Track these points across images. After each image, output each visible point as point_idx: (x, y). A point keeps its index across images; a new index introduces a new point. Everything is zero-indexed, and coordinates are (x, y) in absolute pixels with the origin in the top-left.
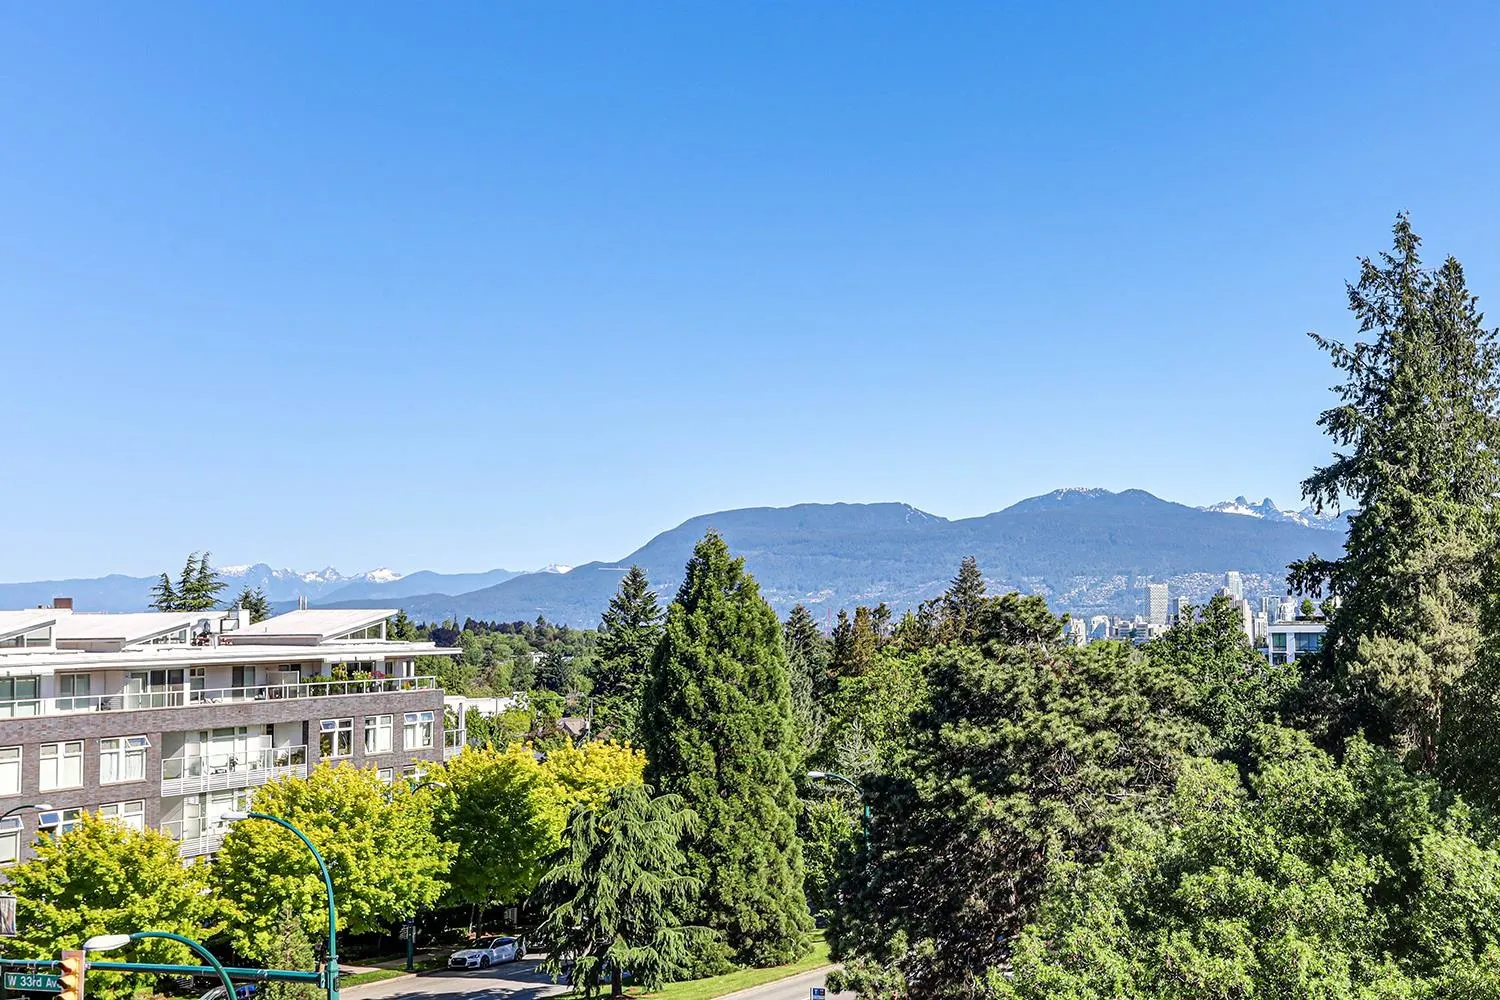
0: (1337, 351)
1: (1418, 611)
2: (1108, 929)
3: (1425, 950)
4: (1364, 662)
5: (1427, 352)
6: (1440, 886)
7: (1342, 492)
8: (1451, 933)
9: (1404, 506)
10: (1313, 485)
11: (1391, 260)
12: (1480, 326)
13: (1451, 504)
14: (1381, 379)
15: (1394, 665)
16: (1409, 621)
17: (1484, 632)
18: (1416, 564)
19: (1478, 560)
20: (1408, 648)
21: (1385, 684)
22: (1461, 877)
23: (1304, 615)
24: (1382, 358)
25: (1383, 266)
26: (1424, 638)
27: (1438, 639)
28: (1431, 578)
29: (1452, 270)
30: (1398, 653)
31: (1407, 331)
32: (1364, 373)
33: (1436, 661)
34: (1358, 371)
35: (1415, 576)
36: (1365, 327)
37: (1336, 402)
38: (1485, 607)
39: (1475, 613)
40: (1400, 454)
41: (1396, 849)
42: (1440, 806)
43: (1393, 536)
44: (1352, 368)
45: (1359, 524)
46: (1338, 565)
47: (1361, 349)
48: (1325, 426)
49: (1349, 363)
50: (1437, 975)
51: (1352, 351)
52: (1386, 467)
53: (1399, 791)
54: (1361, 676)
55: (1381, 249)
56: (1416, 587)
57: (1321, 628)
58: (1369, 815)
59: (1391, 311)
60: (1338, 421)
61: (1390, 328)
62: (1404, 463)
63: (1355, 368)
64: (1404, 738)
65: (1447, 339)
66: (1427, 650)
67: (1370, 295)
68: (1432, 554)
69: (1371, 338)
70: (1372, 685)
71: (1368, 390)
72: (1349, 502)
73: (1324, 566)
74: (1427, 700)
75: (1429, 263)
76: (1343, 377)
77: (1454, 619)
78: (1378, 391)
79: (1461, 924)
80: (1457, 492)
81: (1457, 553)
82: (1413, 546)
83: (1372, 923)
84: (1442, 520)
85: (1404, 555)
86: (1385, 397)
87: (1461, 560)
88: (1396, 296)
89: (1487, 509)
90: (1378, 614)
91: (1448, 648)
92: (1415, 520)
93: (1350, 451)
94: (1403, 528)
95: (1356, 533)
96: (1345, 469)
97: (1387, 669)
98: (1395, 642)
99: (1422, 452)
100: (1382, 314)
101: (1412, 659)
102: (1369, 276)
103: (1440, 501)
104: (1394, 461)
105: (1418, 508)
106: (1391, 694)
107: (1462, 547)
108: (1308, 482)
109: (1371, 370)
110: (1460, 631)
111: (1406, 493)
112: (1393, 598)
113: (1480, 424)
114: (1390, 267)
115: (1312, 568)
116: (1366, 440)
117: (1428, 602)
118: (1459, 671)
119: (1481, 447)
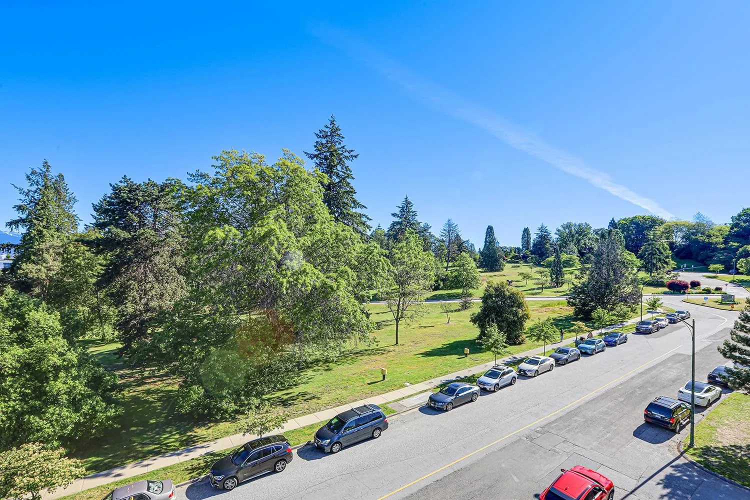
0: (21, 190)
1: (43, 258)
3: (29, 341)
4: (24, 270)
5: (51, 194)
6: (35, 325)
7: (20, 227)
8: (38, 336)
9: (40, 232)
10: (10, 224)
11: (41, 170)
12: (68, 191)
13: (55, 233)
14: (36, 199)
15: (34, 271)
16: (39, 260)
17: (62, 264)
18: (43, 246)
19: (62, 246)
20: (39, 267)
21: (30, 276)
22: (43, 322)
23: (8, 258)
24: (36, 194)
25: (38, 171)
26: (44, 265)
27: (49, 265)
28: (47, 250)
29: (61, 176)
30: (35, 268)
31: (45, 188)
32: (30, 197)
33: (48, 270)
34: (28, 196)
35: (42, 249)
36: (31, 185)
37: (20, 203)
38: (63, 258)
39: (60, 259)
40: (40, 219)
41: (21, 317)
42: (37, 305)
43: (36, 239)
44: (26, 195)
45: (24, 236)
46: (17, 245)
47: (29, 191)
48: (16, 209)
49: (25, 194)
50: (31, 347)
51: (26, 191)
52: (35, 221)
53: (23, 302)
54: (23, 274)
55: (38, 167)
56: (43, 252)
57: (11, 262)
58: (13, 308)
59: (40, 183)
60: (20, 208)
61: (39, 187)
62: (42, 221)
63: (27, 195)
64: (36, 289)
65: (57, 191)
66: (45, 268)
67: (34, 177)
68: (48, 244)
69: (34, 188)
70: (26, 276)
71: (31, 202)
72: (22, 230)
73: (12, 245)
74: (44, 280)
75: (53, 173)
76: (23, 197)
77: (54, 260)
78: (34, 202)
79: (41, 334)
80: (58, 230)
81: (56, 244)
82: (43, 242)
83: (11, 336)
84: (52, 236)
85: (39, 244)
86: (38, 204)
87: (57, 246)
88: (42, 179)
89: (67, 235)
90: (30, 259)
91: (52, 267)
92: (44, 236)
93: (24, 216)
94: (40, 237)
95: (24, 238)
96: (22, 221)
97: (31, 272)
98: (35, 265)
99: (47, 219)
100: (37, 183)
101: (40, 270)
102: (33, 173)
103: (52, 231)
104: (39, 220)
105: (45, 233)
106: (32, 278)
107: (57, 243)
108: (8, 223)
109: (32, 196)
110: (56, 263)
111: (41, 229)
112: (35, 254)
113: (66, 214)
114: (41, 172)
115: (8, 246)
116: (30, 214)
117: (46, 256)
118: (54, 273)
119: (66, 220)
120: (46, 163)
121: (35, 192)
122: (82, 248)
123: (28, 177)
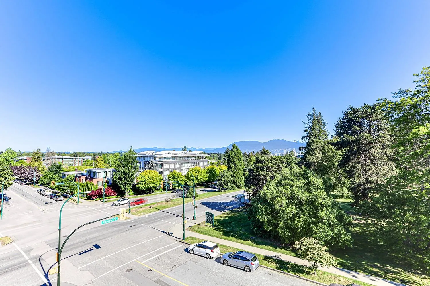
0: (305, 123)
1: (314, 153)
2: (274, 186)
3: (311, 190)
4: (308, 158)
5: (316, 123)
6: (313, 183)
7: (306, 139)
8: (314, 189)
9: (313, 141)
10: (302, 138)
12: (323, 120)
14: (311, 126)
15: (311, 159)
16: (313, 154)
17: (322, 155)
18: (314, 147)
19: (322, 147)
20: (313, 157)
21: (310, 161)
22: (315, 182)
23: (302, 153)
24: (311, 124)
25: (311, 113)
26: (315, 156)
27: (317, 156)
28: (316, 149)
29: (320, 113)
31: (314, 120)
33: (317, 158)
35: (314, 149)
37: (305, 129)
38: (323, 152)
39: (321, 153)
40: (313, 135)
41: (308, 179)
42: (314, 174)
43: (312, 144)
45: (308, 143)
46: (305, 147)
47: (308, 123)
48: (304, 132)
50: (312, 193)
51: (307, 123)
52: (311, 136)
53: (308, 172)
54: (307, 160)
55: (311, 111)
56: (314, 150)
57: (303, 155)
58: (305, 175)
60: (305, 131)
61: (312, 120)
62: (313, 136)
63: (307, 125)
64: (313, 167)
65: (319, 121)
67: (309, 117)
68: (316, 146)
69: (310, 121)
70: (309, 161)
71: (309, 127)
72: (307, 140)
73: (303, 147)
74: (315, 163)
75: (317, 113)
76: (306, 126)
77: (319, 153)
79: (315, 188)
80: (320, 139)
81: (319, 146)
82: (314, 145)
83: (305, 187)
84: (318, 142)
85: (313, 146)
86: (311, 128)
88: (313, 117)
89: (324, 141)
90: (310, 153)
91: (318, 157)
92: (314, 142)
93: (307, 134)
94: (313, 143)
95: (307, 144)
96: (306, 136)
97: (310, 159)
99: (315, 134)
101: (314, 158)
102: (309, 114)
103: (318, 140)
104: (312, 135)
105: (315, 141)
106: (311, 162)
107: (320, 145)
109: (309, 125)
110: (320, 155)
111: (313, 139)
112: (311, 151)
113: (323, 131)
115: (302, 148)
116: (309, 133)
117: (316, 152)
118: (319, 160)
119: (323, 134)
120: (313, 109)
121: (310, 123)
122: (330, 147)
123: (307, 117)
